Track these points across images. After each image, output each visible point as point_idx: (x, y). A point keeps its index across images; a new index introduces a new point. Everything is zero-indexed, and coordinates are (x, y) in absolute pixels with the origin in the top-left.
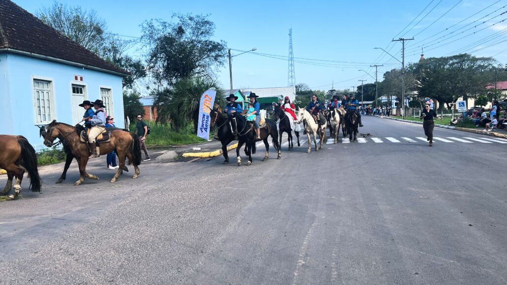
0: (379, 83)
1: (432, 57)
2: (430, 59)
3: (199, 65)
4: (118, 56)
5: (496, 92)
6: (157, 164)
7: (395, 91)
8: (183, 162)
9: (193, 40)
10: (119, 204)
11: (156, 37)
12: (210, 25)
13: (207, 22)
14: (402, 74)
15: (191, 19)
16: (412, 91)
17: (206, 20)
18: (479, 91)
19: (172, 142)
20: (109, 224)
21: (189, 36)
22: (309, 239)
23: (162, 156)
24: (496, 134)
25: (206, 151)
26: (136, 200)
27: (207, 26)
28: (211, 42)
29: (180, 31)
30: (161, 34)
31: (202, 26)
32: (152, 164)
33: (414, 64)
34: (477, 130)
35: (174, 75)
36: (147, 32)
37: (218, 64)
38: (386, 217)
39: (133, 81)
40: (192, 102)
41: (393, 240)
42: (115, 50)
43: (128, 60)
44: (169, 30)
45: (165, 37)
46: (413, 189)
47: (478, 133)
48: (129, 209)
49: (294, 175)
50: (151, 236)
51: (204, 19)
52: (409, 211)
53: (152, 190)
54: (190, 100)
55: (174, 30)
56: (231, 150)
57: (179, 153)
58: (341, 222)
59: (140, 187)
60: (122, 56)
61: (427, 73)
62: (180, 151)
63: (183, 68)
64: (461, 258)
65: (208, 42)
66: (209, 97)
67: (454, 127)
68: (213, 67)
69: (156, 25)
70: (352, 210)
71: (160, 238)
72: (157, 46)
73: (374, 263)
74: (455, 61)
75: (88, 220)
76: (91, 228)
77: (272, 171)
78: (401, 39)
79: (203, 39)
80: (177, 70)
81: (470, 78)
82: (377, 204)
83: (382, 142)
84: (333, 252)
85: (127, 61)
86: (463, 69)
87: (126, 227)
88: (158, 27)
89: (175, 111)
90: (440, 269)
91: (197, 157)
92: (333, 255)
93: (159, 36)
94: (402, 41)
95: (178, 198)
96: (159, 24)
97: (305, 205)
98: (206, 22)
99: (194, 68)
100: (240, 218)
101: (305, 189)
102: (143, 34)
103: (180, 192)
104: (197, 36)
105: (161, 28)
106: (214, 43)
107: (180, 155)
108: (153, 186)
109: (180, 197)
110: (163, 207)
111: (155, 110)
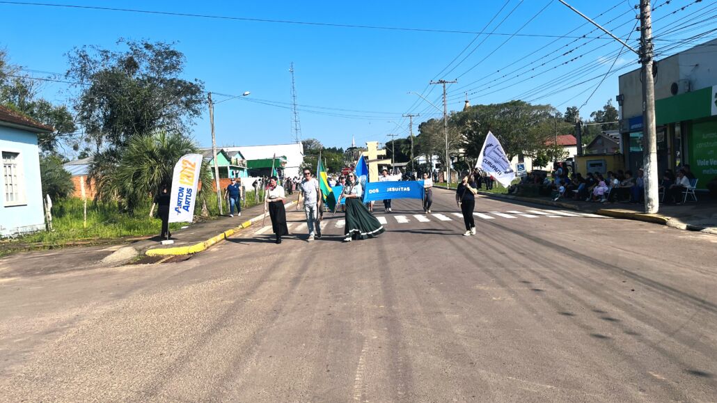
0: (414, 137)
1: (479, 104)
2: (477, 107)
3: (161, 115)
4: (28, 101)
5: (556, 149)
6: (105, 270)
7: (435, 150)
8: (148, 264)
9: (151, 78)
10: (56, 341)
11: (92, 73)
12: (178, 57)
13: (174, 53)
14: (445, 127)
15: (147, 46)
16: (458, 149)
17: (171, 49)
18: (537, 147)
19: (125, 232)
20: (46, 375)
21: (145, 72)
22: (362, 372)
23: (113, 255)
24: (564, 204)
25: (182, 245)
26: (84, 332)
27: (174, 58)
28: (181, 81)
29: (131, 65)
30: (100, 68)
31: (167, 58)
32: (98, 270)
33: (458, 113)
34: (541, 200)
35: (123, 131)
36: (76, 64)
37: (191, 113)
38: (456, 331)
39: (53, 139)
40: (156, 171)
41: (472, 363)
42: (24, 91)
43: (44, 106)
44: (114, 63)
45: (107, 73)
46: (482, 288)
47: (543, 204)
48: (75, 348)
49: (322, 276)
50: (122, 390)
51: (167, 49)
52: (484, 320)
53: (107, 315)
54: (152, 169)
55: (121, 61)
56: (220, 241)
57: (140, 250)
58: (400, 343)
59: (85, 309)
60: (35, 99)
61: (474, 125)
62: (140, 247)
63: (137, 120)
64: (559, 380)
65: (174, 81)
66: (190, 164)
67: (514, 197)
68: (183, 118)
69: (93, 55)
70: (411, 324)
71: (139, 393)
72: (94, 86)
73: (455, 400)
74: (506, 109)
75: (11, 371)
76: (19, 385)
77: (289, 271)
78: (441, 82)
79: (168, 77)
80: (127, 123)
81: (525, 131)
82: (440, 313)
83: (427, 220)
84: (399, 389)
85: (41, 108)
86: (517, 120)
87: (76, 379)
88: (94, 58)
89: (129, 185)
90: (537, 400)
91: (169, 255)
92: (399, 393)
93: (97, 70)
94: (443, 84)
95: (153, 324)
96: (97, 53)
97: (347, 321)
98: (172, 51)
99: (155, 120)
100: (256, 348)
101: (340, 296)
102: (69, 67)
103: (154, 313)
104: (157, 71)
105: (99, 58)
106: (185, 83)
107: (142, 253)
108: (107, 308)
109: (156, 322)
110: (132, 340)
111: (93, 182)
